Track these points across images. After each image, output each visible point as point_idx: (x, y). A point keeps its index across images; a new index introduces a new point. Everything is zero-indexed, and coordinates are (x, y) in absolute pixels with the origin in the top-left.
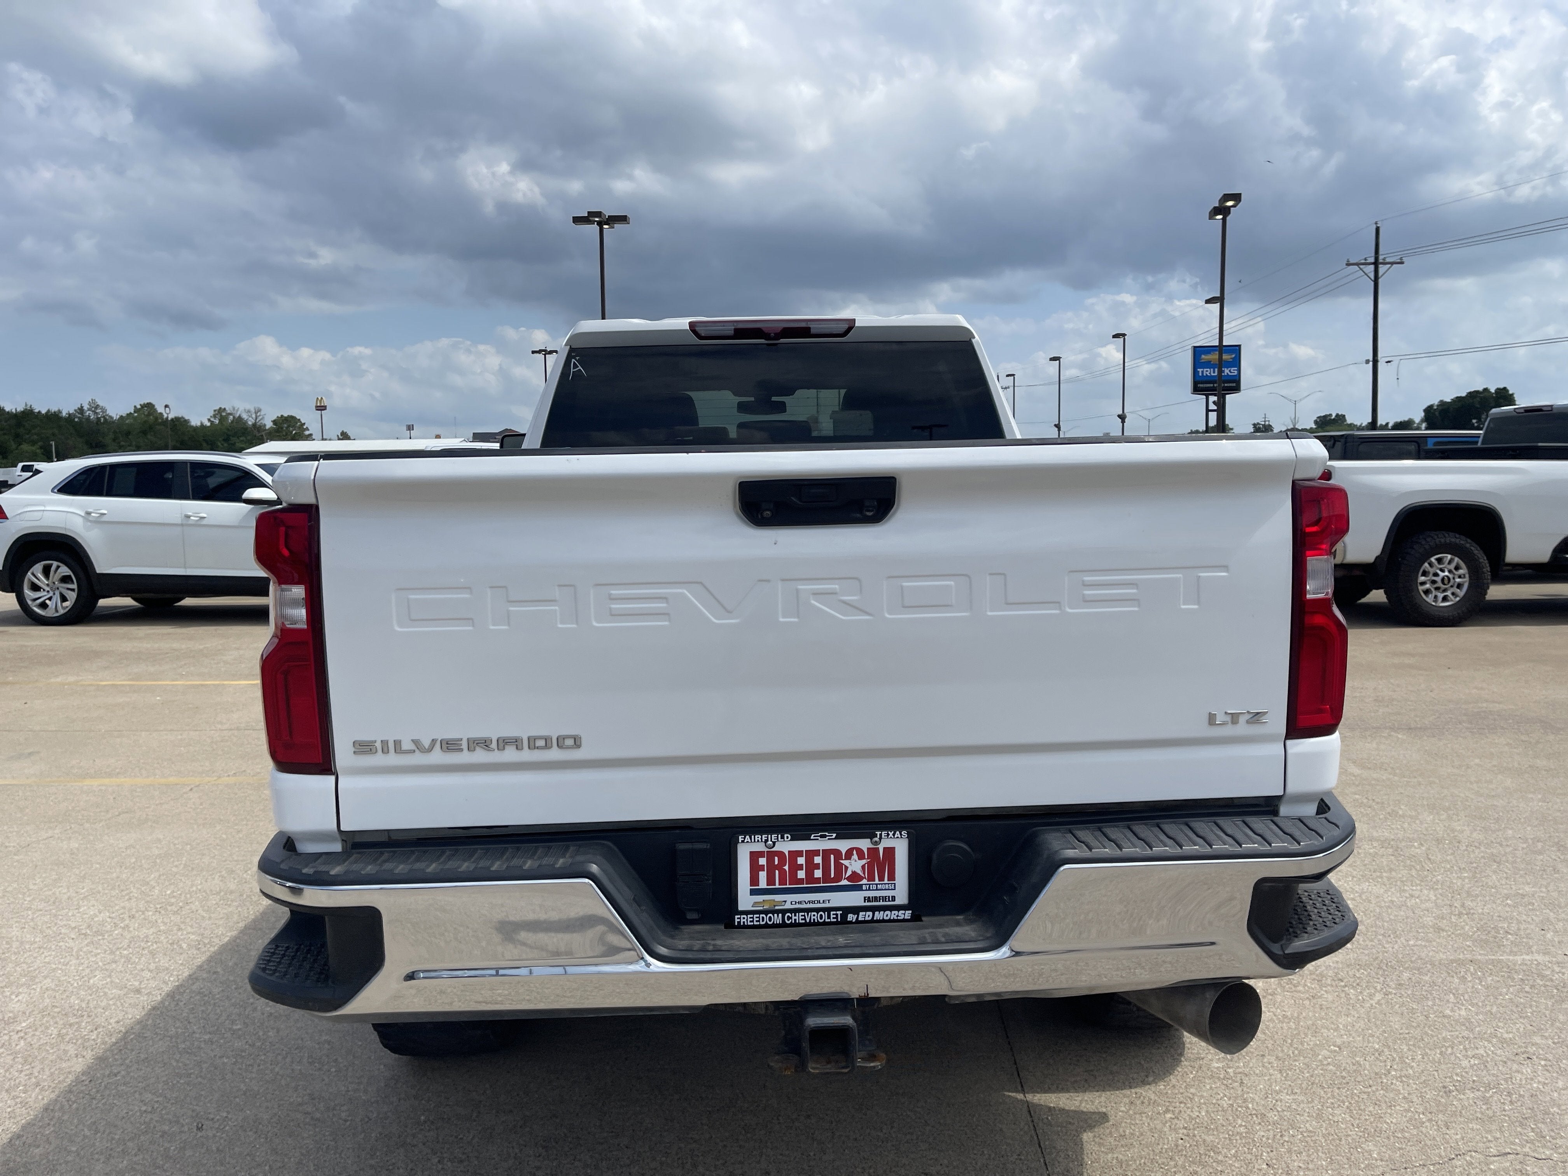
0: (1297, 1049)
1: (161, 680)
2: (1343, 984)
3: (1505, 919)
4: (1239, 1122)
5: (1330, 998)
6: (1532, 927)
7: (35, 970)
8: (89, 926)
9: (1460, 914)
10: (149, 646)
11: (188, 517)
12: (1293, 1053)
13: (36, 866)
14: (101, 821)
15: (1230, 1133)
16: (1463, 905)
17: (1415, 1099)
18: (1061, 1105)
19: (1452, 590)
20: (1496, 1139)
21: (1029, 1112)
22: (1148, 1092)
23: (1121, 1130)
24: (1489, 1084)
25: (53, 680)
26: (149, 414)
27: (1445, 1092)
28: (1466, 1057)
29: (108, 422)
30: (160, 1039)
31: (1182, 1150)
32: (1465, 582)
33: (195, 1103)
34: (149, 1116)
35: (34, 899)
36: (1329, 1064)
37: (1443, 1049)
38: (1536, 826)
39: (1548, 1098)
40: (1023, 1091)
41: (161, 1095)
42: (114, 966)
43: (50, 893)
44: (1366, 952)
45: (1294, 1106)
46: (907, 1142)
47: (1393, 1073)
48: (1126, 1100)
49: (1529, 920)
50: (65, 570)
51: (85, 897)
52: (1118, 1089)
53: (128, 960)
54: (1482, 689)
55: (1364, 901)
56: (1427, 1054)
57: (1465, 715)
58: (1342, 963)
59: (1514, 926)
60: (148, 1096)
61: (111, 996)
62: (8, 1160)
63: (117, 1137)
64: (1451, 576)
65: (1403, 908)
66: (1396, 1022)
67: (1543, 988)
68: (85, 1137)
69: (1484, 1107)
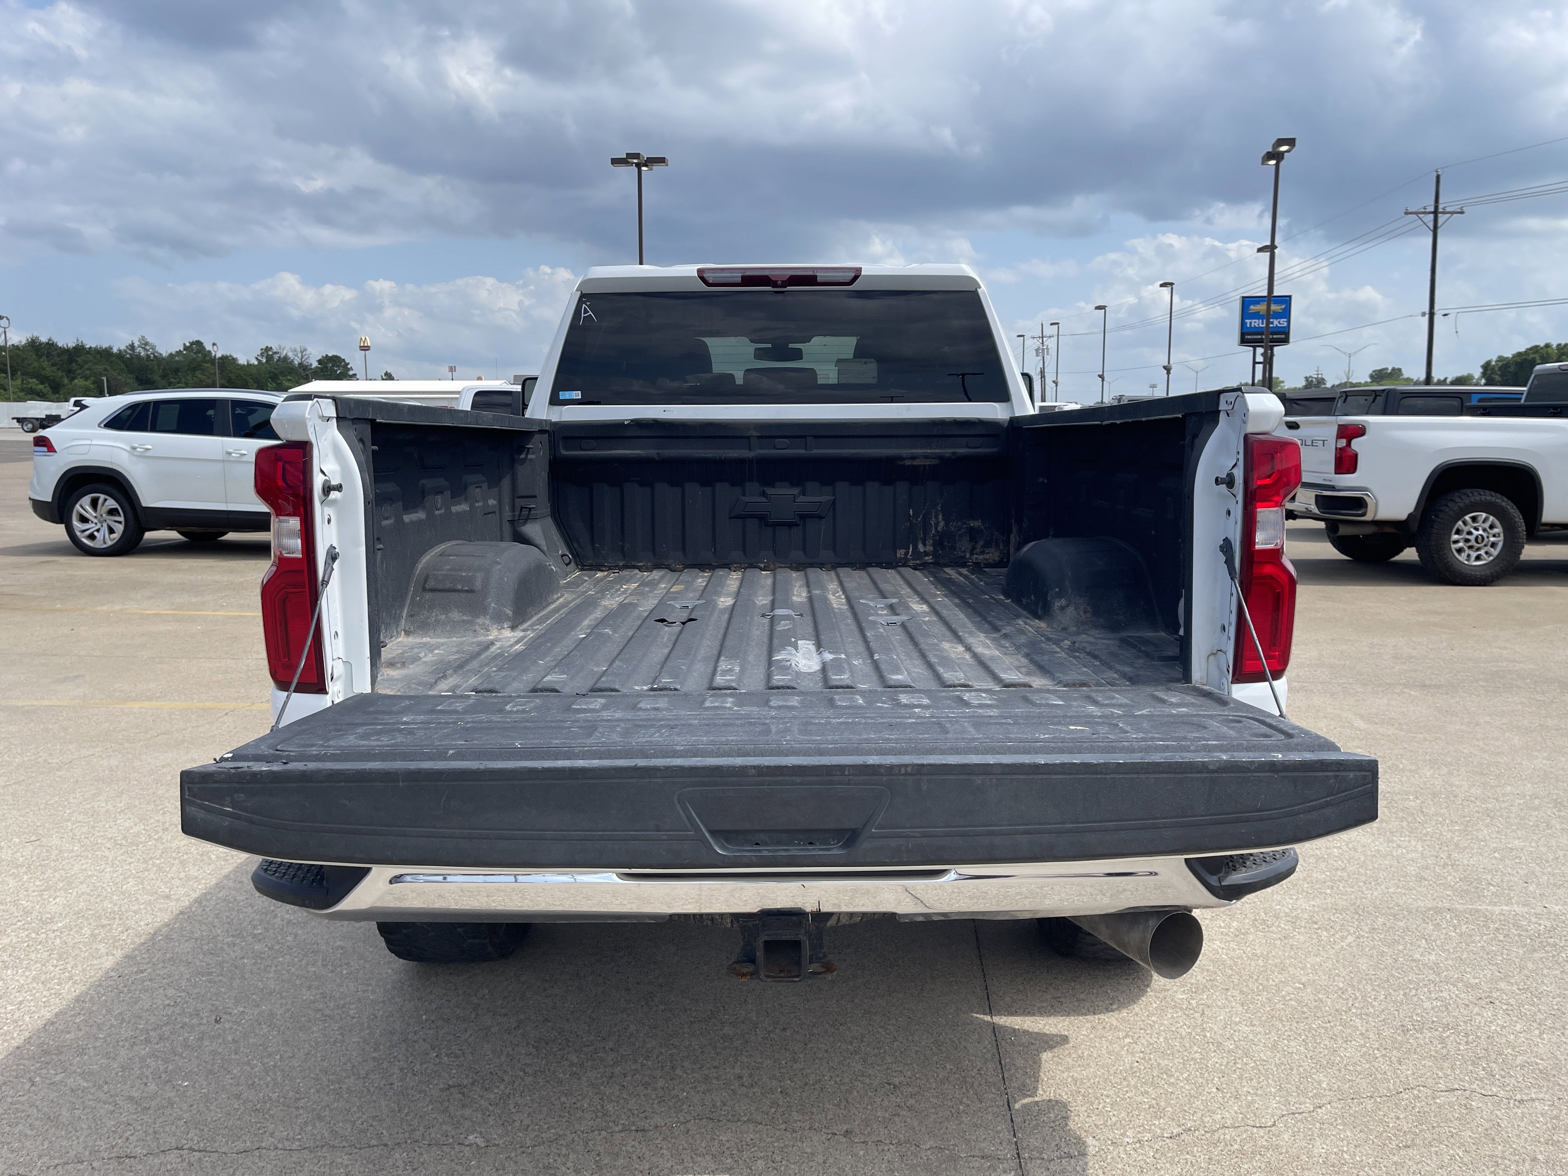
0: (1262, 984)
1: (202, 610)
2: (1316, 926)
3: (1490, 871)
4: (1196, 1048)
5: (1302, 939)
6: (1516, 879)
7: (72, 876)
8: (125, 837)
9: (1445, 865)
10: (192, 578)
11: (229, 454)
12: (1257, 988)
13: (77, 782)
14: (140, 741)
15: (1185, 1058)
16: (1449, 857)
17: (1372, 1036)
18: (1026, 1027)
19: (1486, 549)
20: (1447, 1076)
21: (994, 1031)
22: (1110, 1019)
23: (1080, 1052)
24: (1448, 1024)
25: (99, 608)
26: (198, 352)
27: (1403, 1031)
28: (1429, 999)
29: (158, 359)
30: (187, 941)
31: (1136, 1072)
32: (1499, 541)
33: (214, 998)
34: (172, 1009)
35: (73, 812)
36: (1291, 1000)
37: (1407, 991)
38: (1536, 783)
39: (1504, 1040)
40: (991, 1014)
41: (184, 991)
42: (146, 873)
43: (89, 806)
44: (1345, 898)
45: (1251, 1036)
46: (875, 1055)
47: (1354, 1011)
48: (1088, 1025)
49: (1514, 872)
50: (111, 503)
51: (122, 811)
52: (1082, 1014)
53: (160, 869)
54: (1505, 648)
55: (1350, 849)
56: (1390, 994)
57: (1483, 673)
58: (1318, 906)
59: (1498, 879)
60: (171, 992)
61: (142, 901)
62: (43, 1043)
63: (141, 1026)
64: (1485, 535)
65: (1389, 857)
66: (1363, 964)
67: (1517, 938)
68: (112, 1026)
69: (1439, 1046)
